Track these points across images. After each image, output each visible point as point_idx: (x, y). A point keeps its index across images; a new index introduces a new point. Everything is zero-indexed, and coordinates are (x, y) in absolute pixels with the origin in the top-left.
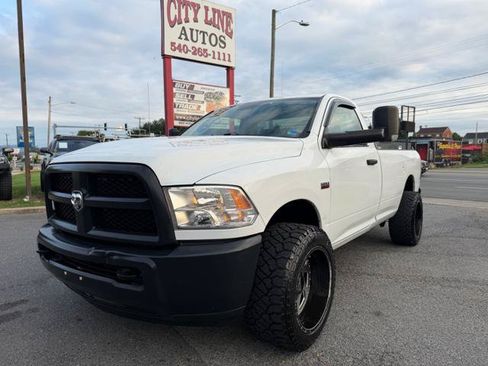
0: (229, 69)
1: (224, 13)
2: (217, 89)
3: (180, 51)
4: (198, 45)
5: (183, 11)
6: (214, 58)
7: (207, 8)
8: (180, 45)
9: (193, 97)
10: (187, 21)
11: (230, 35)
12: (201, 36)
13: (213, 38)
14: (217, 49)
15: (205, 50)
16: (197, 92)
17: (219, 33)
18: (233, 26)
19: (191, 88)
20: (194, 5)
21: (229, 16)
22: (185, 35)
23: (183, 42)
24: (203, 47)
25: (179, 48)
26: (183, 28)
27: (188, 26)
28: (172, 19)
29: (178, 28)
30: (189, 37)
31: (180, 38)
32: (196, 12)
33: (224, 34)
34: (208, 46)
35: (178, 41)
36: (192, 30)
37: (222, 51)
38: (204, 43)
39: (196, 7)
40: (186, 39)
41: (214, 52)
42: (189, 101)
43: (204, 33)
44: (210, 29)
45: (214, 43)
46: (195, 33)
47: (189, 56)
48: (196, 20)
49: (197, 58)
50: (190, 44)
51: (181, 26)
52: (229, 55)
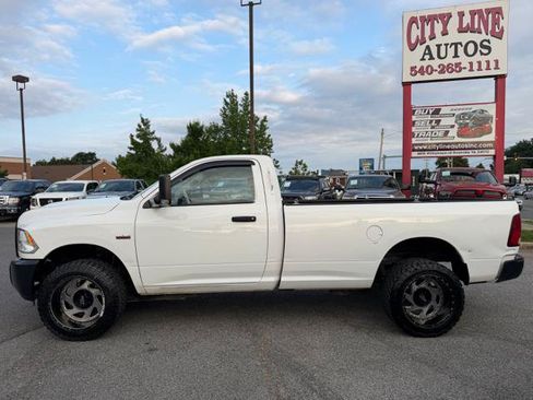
0: (499, 78)
1: (489, 11)
2: (474, 108)
3: (423, 74)
4: (450, 60)
5: (427, 28)
6: (471, 70)
7: (461, 15)
8: (422, 67)
9: (438, 122)
10: (432, 38)
11: (499, 36)
12: (451, 50)
13: (471, 49)
14: (476, 58)
15: (458, 65)
16: (445, 115)
17: (478, 38)
18: (502, 23)
19: (437, 112)
20: (443, 16)
21: (497, 11)
22: (430, 54)
23: (426, 63)
24: (457, 60)
25: (422, 71)
26: (428, 47)
27: (433, 44)
28: (413, 41)
29: (421, 49)
30: (435, 56)
31: (423, 59)
32: (445, 25)
33: (489, 37)
34: (464, 60)
35: (419, 64)
36: (438, 46)
37: (483, 59)
38: (456, 56)
39: (446, 18)
40: (432, 58)
41: (471, 64)
42: (433, 127)
43: (456, 44)
44: (465, 37)
46: (443, 48)
47: (435, 76)
48: (445, 33)
49: (446, 76)
50: (436, 63)
51: (424, 46)
52: (497, 62)
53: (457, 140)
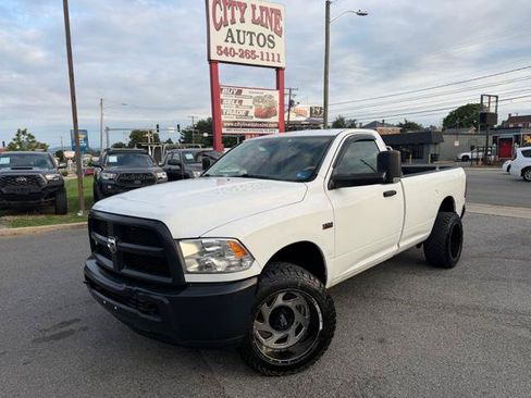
0: (278, 69)
1: (273, 10)
2: (266, 93)
3: (227, 55)
4: (246, 47)
5: (229, 12)
6: (262, 59)
7: (254, 7)
8: (226, 49)
9: (241, 102)
10: (233, 22)
11: (279, 34)
12: (248, 37)
13: (261, 38)
14: (266, 49)
15: (253, 52)
16: (245, 97)
17: (267, 32)
18: (282, 23)
19: (239, 92)
20: (240, 4)
21: (278, 13)
22: (232, 36)
23: (229, 45)
24: (251, 48)
25: (226, 52)
26: (230, 30)
27: (234, 28)
28: (218, 21)
29: (224, 30)
30: (236, 40)
31: (226, 41)
32: (243, 13)
33: (273, 33)
34: (256, 47)
35: (224, 45)
36: (238, 31)
37: (270, 51)
38: (251, 44)
39: (243, 7)
40: (233, 42)
41: (262, 53)
42: (237, 107)
43: (251, 33)
44: (258, 29)
45: (262, 44)
46: (241, 33)
47: (236, 59)
48: (242, 21)
49: (245, 61)
50: (237, 47)
51: (227, 28)
52: (279, 55)
53: (255, 119)
